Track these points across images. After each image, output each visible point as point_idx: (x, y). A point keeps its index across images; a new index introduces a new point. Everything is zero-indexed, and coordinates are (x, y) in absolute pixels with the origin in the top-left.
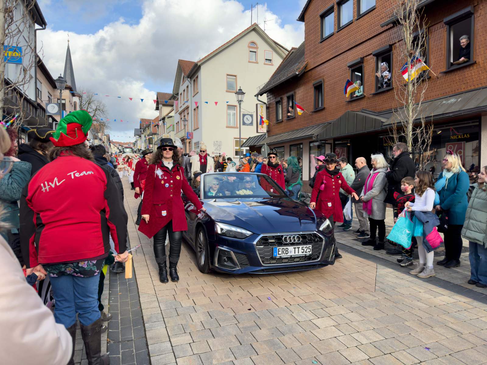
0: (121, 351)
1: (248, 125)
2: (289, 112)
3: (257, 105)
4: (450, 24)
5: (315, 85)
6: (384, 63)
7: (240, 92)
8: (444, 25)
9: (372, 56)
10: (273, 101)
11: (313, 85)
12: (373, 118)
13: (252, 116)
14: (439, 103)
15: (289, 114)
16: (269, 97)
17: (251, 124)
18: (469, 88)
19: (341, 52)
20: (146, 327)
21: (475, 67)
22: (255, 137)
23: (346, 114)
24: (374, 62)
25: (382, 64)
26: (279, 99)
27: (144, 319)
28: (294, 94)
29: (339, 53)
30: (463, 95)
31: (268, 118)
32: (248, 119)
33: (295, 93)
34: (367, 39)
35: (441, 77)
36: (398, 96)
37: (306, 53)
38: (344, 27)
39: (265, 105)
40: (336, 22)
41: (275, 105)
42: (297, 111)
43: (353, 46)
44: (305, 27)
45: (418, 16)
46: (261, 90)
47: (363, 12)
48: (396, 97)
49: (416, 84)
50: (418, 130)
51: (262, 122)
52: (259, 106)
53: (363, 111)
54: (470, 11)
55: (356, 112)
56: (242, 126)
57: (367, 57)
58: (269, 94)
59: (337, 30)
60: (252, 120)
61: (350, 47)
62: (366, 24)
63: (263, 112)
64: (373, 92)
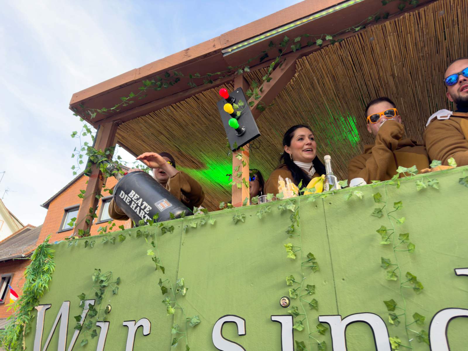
33: (14, 275)
37: (40, 238)
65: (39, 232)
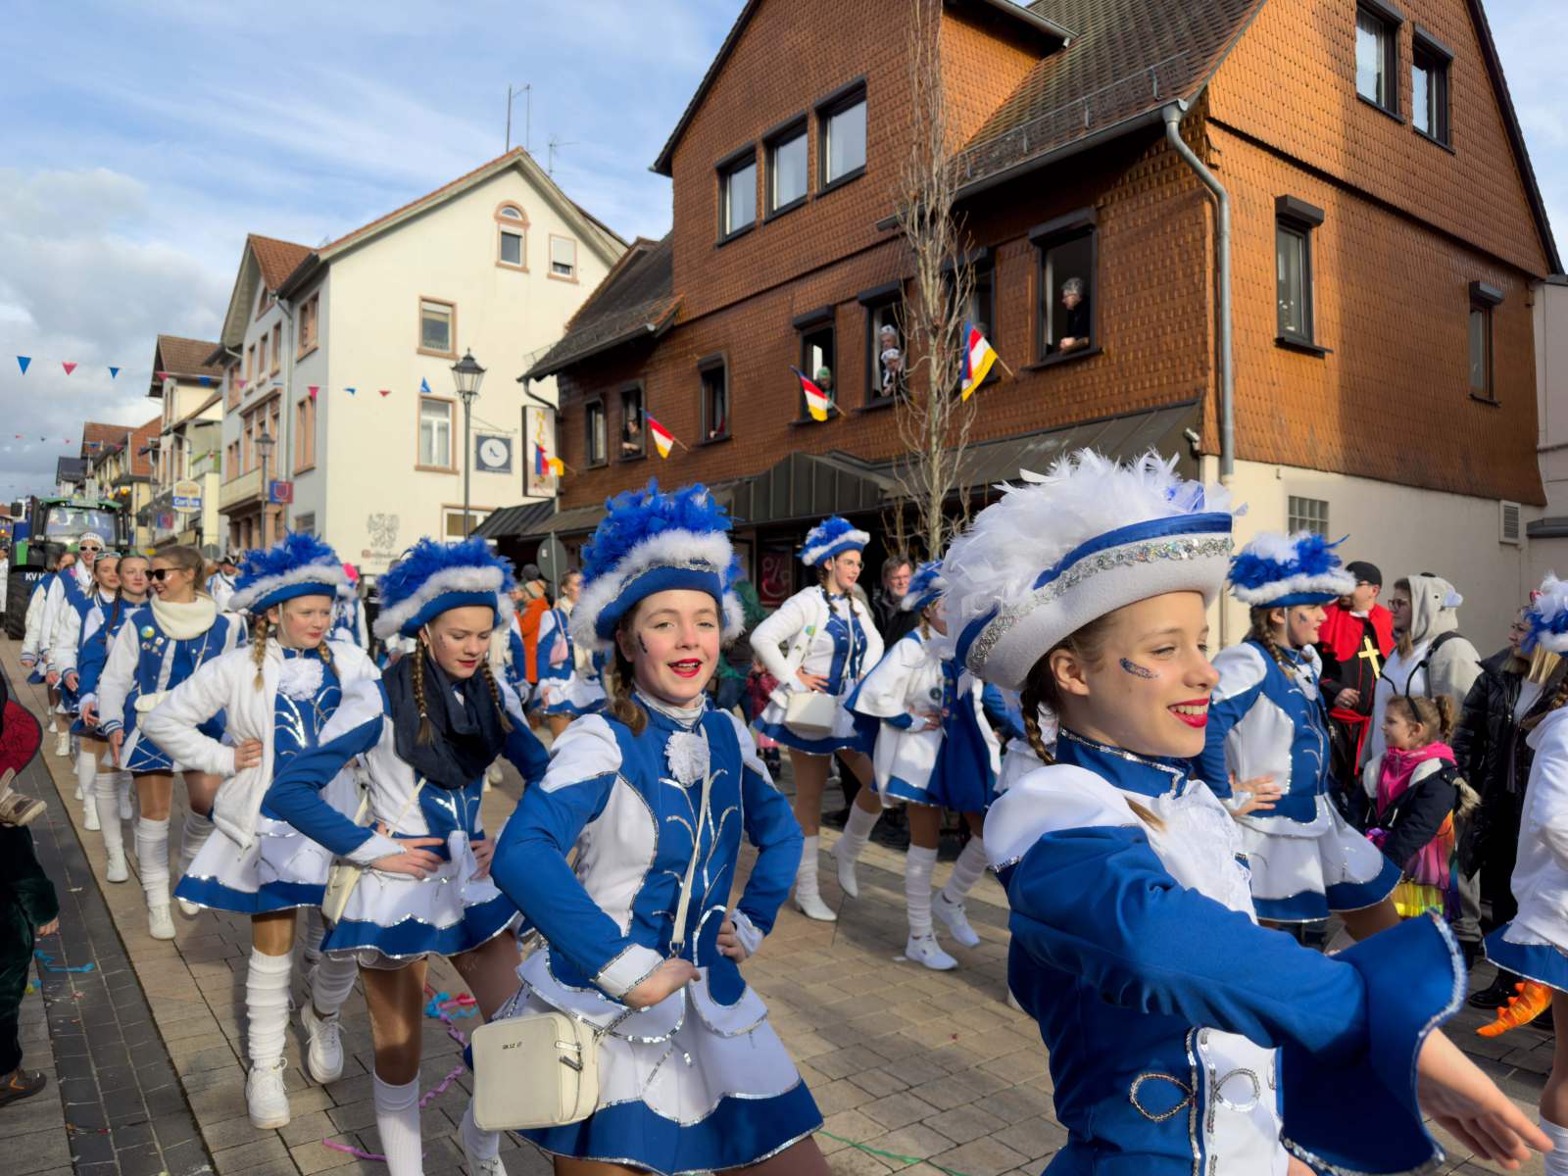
0: (115, 1151)
1: (494, 470)
2: (626, 436)
3: (524, 409)
4: (1045, 244)
5: (704, 369)
6: (890, 327)
7: (468, 366)
8: (1031, 247)
9: (855, 304)
10: (581, 401)
11: (700, 366)
12: (858, 478)
13: (507, 442)
14: (1019, 448)
15: (626, 445)
16: (566, 387)
17: (506, 467)
18: (1089, 416)
19: (776, 283)
20: (185, 1086)
21: (1100, 363)
22: (517, 508)
23: (789, 458)
24: (863, 320)
25: (884, 329)
26: (595, 398)
27: (177, 1065)
28: (642, 388)
29: (772, 285)
30: (1073, 432)
31: (563, 452)
32: (494, 453)
33: (646, 383)
34: (844, 254)
35: (1024, 380)
36: (906, 431)
37: (677, 270)
38: (783, 211)
39: (552, 411)
40: (763, 194)
41: (582, 415)
42: (653, 438)
43: (808, 270)
44: (675, 192)
45: (953, 234)
46: (538, 364)
47: (834, 178)
48: (902, 435)
49: (948, 407)
50: (953, 523)
51: (542, 465)
52: (530, 411)
53: (835, 454)
54: (1086, 219)
55: (816, 458)
56: (474, 474)
57: (846, 307)
58: (565, 379)
59: (763, 218)
60: (510, 456)
61: (800, 272)
62: (841, 215)
63: (544, 434)
64: (859, 404)
65: (671, 256)
